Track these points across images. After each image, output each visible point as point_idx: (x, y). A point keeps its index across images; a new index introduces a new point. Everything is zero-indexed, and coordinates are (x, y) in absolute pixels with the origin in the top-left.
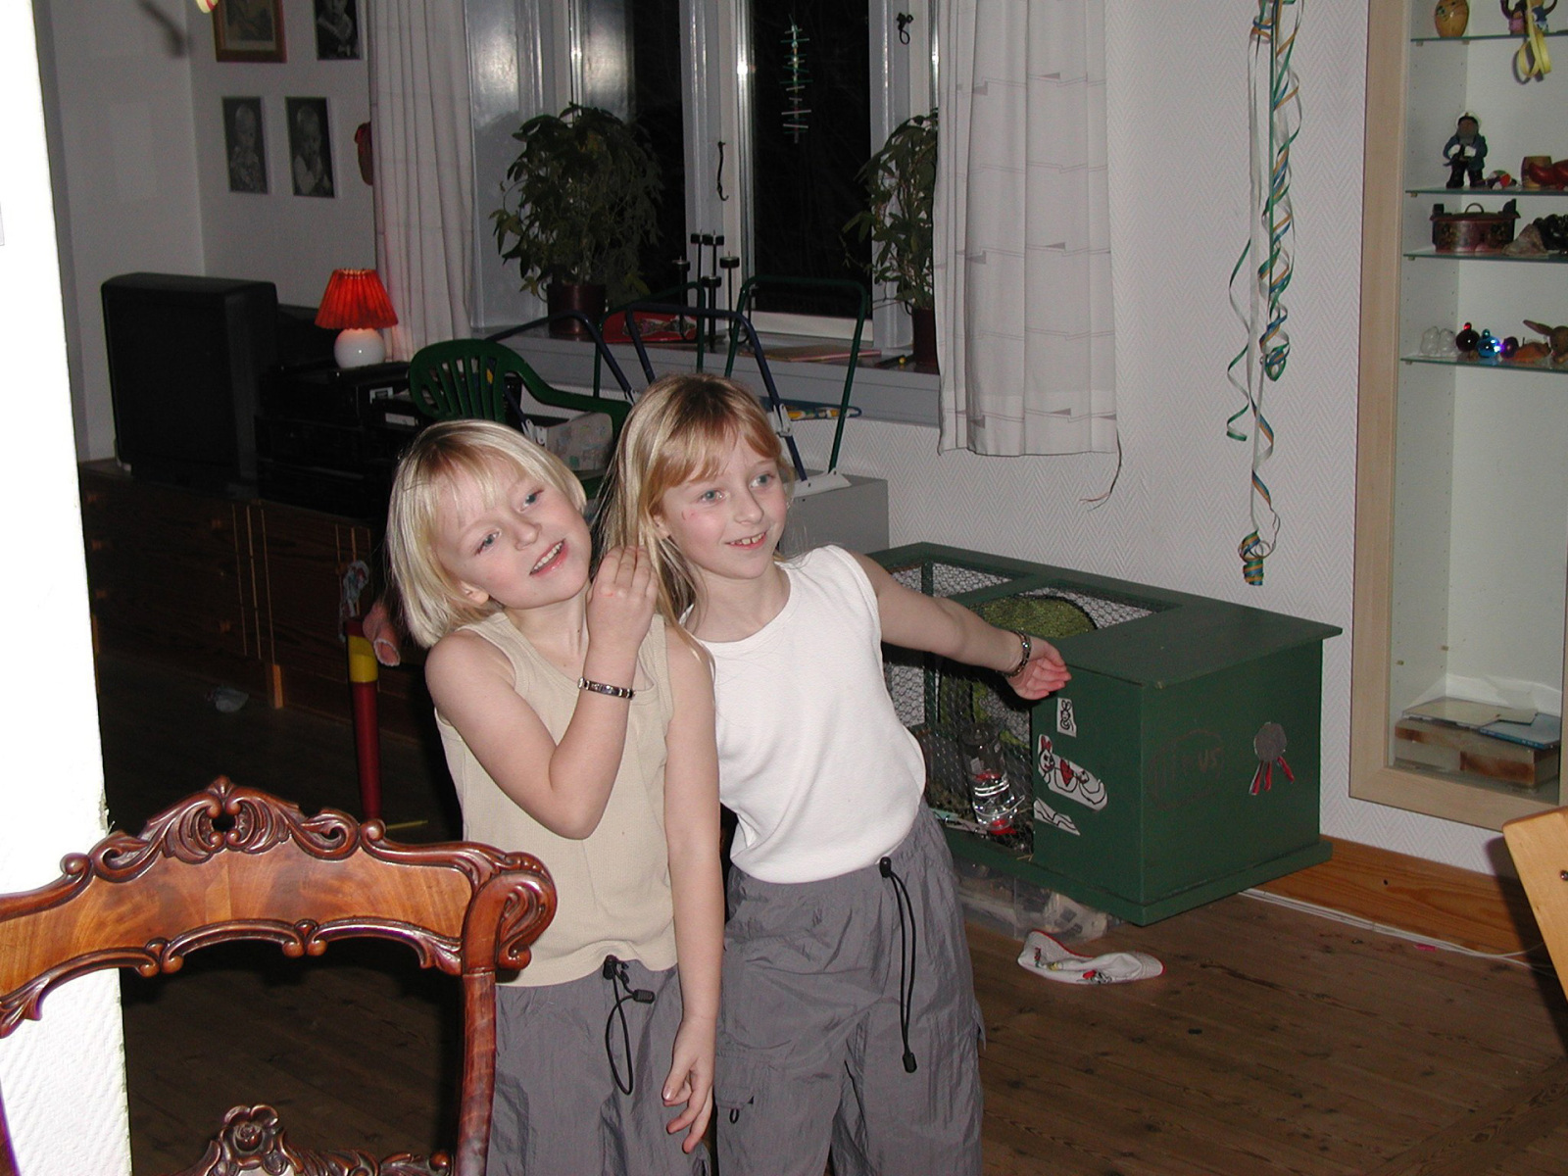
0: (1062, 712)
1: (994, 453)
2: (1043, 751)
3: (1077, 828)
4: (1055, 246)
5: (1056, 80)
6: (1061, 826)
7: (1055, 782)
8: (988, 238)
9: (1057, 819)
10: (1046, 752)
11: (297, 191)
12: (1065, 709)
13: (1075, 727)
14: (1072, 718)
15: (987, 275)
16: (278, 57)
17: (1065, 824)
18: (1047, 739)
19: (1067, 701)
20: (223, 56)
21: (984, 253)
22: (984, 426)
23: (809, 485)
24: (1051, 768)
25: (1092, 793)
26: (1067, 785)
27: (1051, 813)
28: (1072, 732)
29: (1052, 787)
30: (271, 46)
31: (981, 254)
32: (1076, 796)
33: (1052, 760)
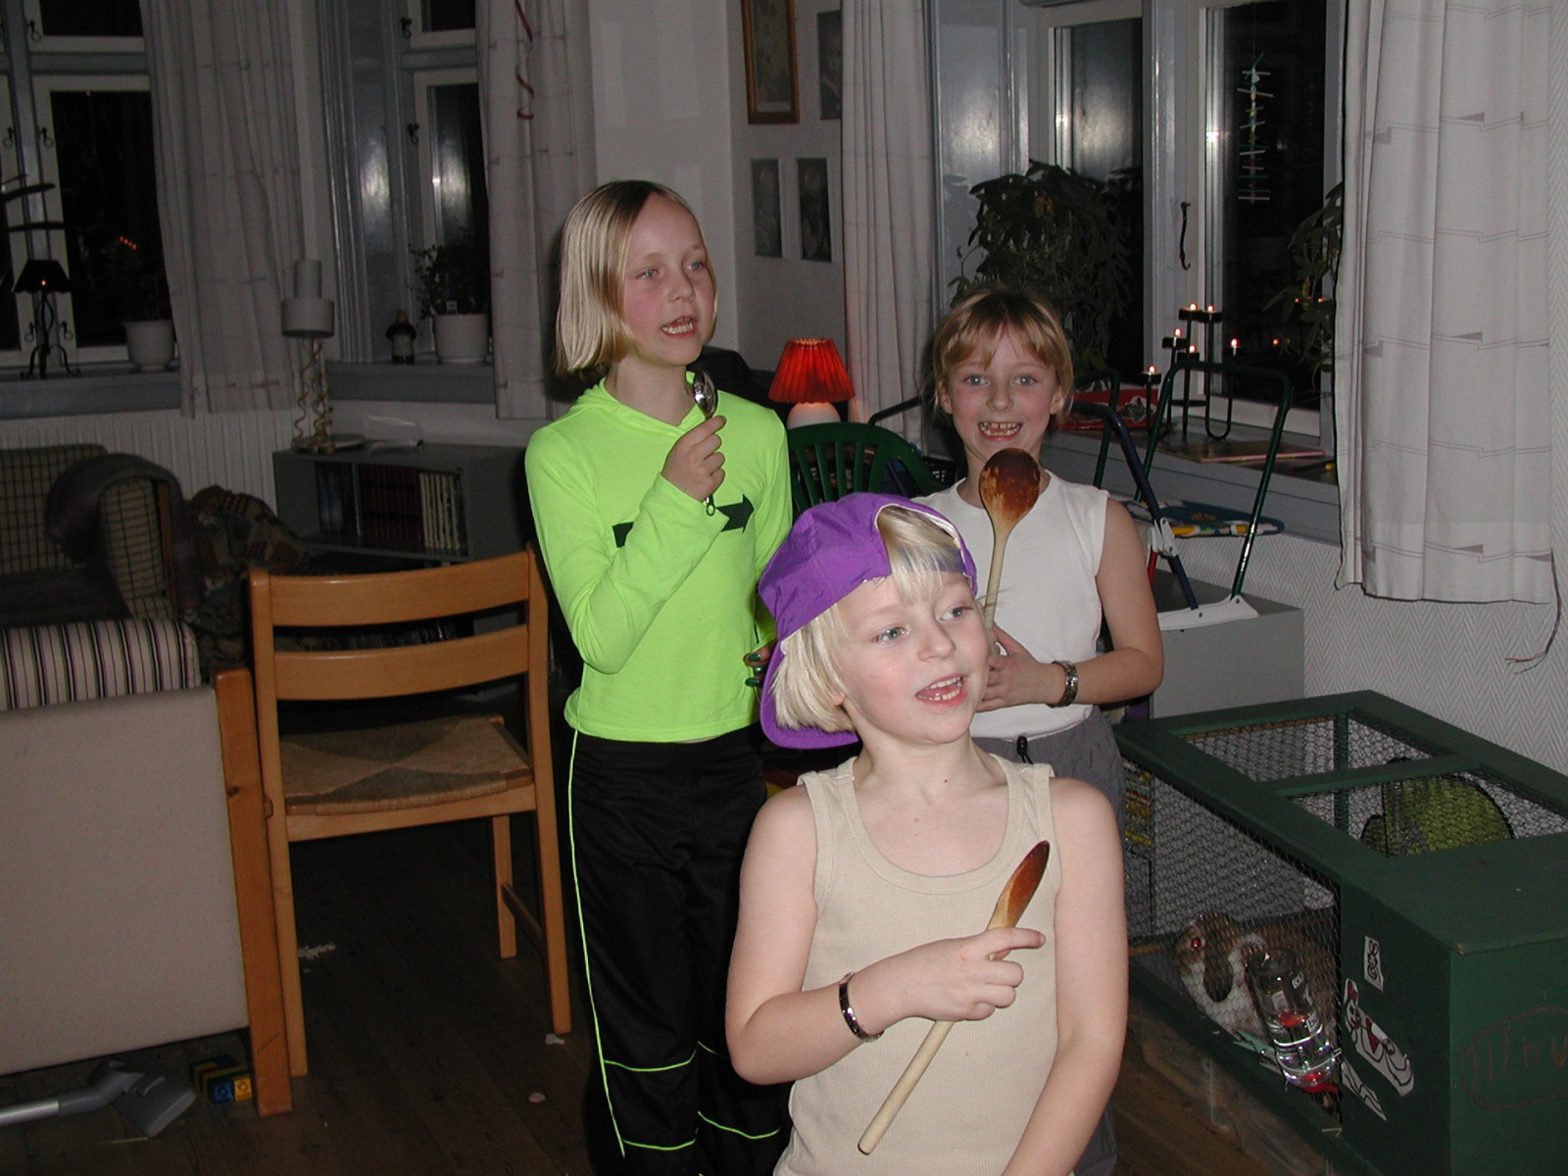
0: (1369, 955)
1: (1385, 595)
2: (1348, 1001)
3: (1384, 1110)
4: (1468, 336)
5: (1480, 123)
6: (1368, 1102)
7: (1362, 1047)
8: (1387, 325)
9: (1364, 1092)
10: (1352, 1002)
11: (805, 256)
12: (1372, 952)
13: (1382, 978)
14: (1379, 966)
15: (1384, 369)
16: (790, 118)
17: (1373, 1103)
18: (1355, 988)
19: (1374, 941)
20: (755, 118)
21: (1381, 343)
22: (1374, 560)
23: (1201, 615)
24: (1358, 1024)
25: (1398, 1071)
26: (1374, 1052)
27: (1359, 1083)
28: (1379, 983)
29: (1359, 1048)
30: (786, 107)
31: (1377, 344)
32: (1381, 1068)
33: (1358, 1015)
